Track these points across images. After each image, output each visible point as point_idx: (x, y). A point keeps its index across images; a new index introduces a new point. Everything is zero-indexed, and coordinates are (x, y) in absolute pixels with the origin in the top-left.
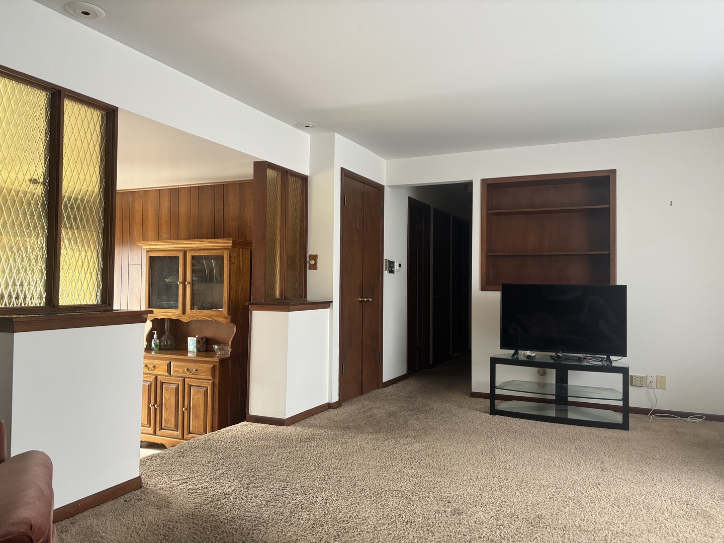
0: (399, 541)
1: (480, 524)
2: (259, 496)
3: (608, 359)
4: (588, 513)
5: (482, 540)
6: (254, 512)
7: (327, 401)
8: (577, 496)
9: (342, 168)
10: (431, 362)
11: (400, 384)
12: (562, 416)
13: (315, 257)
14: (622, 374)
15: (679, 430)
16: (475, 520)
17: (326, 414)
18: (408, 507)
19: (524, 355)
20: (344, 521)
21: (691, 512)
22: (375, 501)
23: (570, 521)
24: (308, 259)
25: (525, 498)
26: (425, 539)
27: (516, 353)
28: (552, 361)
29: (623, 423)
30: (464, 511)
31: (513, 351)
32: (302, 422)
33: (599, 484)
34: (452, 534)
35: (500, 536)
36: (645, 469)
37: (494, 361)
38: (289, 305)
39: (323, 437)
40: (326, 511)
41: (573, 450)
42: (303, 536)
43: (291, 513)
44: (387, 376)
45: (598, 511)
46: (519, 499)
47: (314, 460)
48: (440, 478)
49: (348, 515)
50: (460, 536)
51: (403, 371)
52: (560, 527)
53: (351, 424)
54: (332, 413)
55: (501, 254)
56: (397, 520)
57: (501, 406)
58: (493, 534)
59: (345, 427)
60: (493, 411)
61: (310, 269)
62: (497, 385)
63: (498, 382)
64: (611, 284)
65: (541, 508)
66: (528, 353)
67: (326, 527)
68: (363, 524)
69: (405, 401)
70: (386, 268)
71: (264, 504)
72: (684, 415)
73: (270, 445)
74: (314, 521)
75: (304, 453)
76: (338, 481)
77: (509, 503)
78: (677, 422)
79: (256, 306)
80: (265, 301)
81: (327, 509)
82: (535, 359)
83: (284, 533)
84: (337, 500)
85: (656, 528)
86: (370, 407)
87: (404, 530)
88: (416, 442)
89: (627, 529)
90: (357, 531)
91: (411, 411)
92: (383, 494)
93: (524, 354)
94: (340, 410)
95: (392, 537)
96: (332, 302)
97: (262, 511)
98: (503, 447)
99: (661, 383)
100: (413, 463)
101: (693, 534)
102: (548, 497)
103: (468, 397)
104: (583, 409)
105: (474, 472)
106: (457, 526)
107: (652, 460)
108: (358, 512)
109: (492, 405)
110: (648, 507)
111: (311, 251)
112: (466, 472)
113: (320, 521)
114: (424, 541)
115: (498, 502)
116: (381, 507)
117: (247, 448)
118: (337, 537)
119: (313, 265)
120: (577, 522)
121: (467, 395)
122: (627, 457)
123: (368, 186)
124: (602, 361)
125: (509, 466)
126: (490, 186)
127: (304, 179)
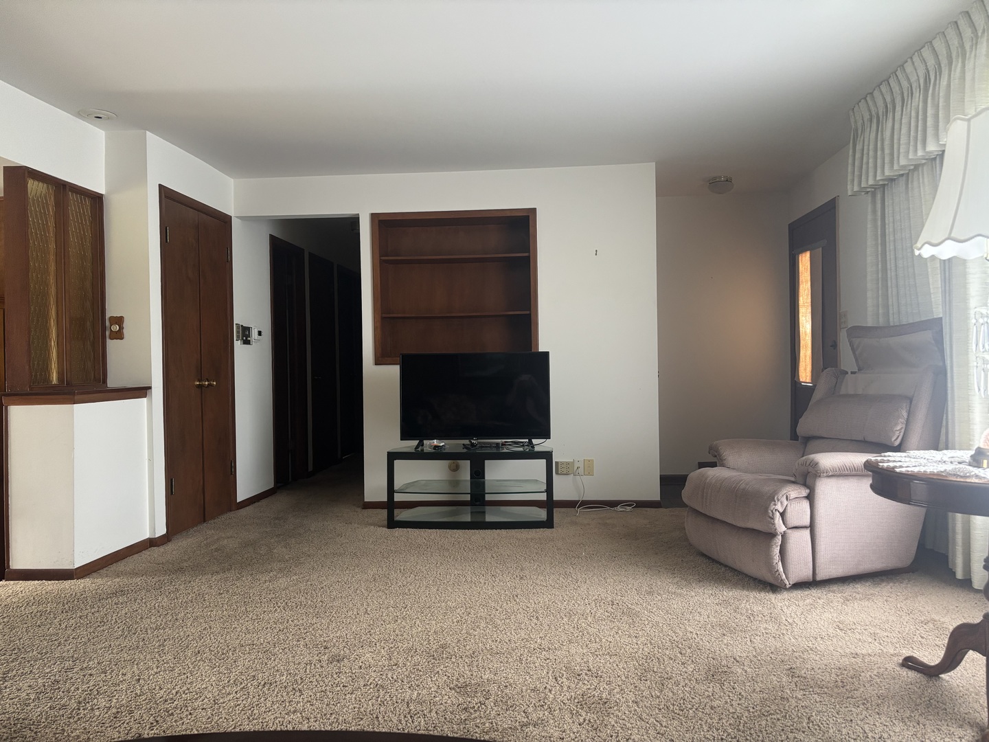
0: (250, 711)
1: (367, 668)
2: (25, 686)
3: (530, 442)
4: (501, 631)
5: (368, 687)
6: (14, 712)
7: (147, 535)
8: (490, 613)
9: (160, 185)
10: (310, 468)
11: (263, 502)
12: (479, 519)
13: (119, 321)
14: (545, 460)
15: (608, 521)
16: (361, 664)
17: (146, 554)
18: (266, 664)
19: (430, 446)
20: (166, 701)
21: (616, 613)
22: (217, 664)
23: (480, 645)
24: (107, 323)
25: (427, 627)
26: (290, 702)
27: (421, 444)
28: (465, 450)
29: (547, 520)
30: (346, 656)
31: (415, 443)
32: (103, 571)
33: (517, 596)
34: (328, 688)
35: (392, 678)
36: (568, 571)
37: (392, 457)
38: (74, 394)
39: (139, 587)
40: (138, 692)
41: (489, 560)
42: (98, 732)
43: (80, 703)
44: (242, 494)
45: (514, 628)
46: (420, 629)
47: (122, 622)
48: (315, 618)
49: (174, 692)
50: (338, 688)
51: (269, 484)
52: (468, 653)
53: (185, 564)
54: (155, 552)
55: (399, 315)
56: (249, 685)
57: (402, 515)
58: (384, 677)
59: (177, 569)
60: (392, 524)
61: (111, 339)
62: (396, 488)
63: (398, 484)
64: (533, 351)
65: (446, 635)
66: (435, 442)
67: (137, 714)
68: (196, 699)
69: (270, 524)
70: (238, 337)
71: (32, 698)
72: (613, 504)
73: (47, 611)
74: (118, 708)
75: (106, 615)
76: (160, 646)
77: (406, 636)
78: (606, 513)
79: (14, 398)
80: (31, 389)
81: (139, 688)
82: (444, 449)
83: (66, 734)
84: (156, 673)
85: (577, 637)
86: (216, 538)
87: (259, 696)
88: (283, 577)
89: (545, 644)
90: (187, 710)
91: (278, 536)
92: (231, 653)
93: (430, 444)
94: (169, 547)
95: (240, 709)
96: (150, 388)
97: (29, 708)
98: (402, 568)
99: (589, 468)
100: (277, 604)
101: (617, 636)
102: (455, 621)
103: (359, 510)
104: (503, 508)
105: (362, 605)
106: (335, 676)
107: (577, 559)
108: (189, 684)
109: (391, 516)
110: (570, 615)
111: (112, 310)
112: (351, 606)
113: (127, 706)
114: (288, 704)
115: (392, 638)
116: (225, 672)
117: (5, 620)
118: (155, 724)
119: (116, 332)
120: (488, 645)
121: (358, 507)
122: (550, 559)
123: (204, 216)
124: (523, 446)
125: (409, 590)
126: (384, 224)
127: (96, 201)
